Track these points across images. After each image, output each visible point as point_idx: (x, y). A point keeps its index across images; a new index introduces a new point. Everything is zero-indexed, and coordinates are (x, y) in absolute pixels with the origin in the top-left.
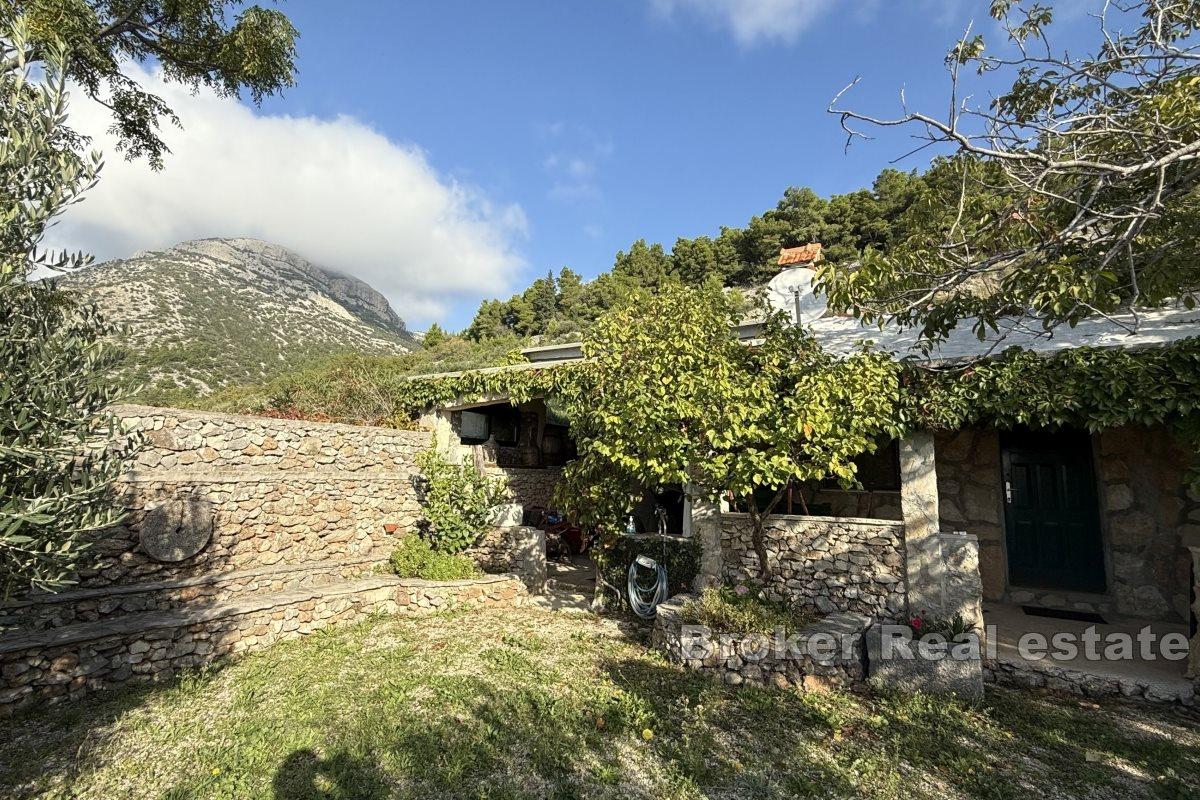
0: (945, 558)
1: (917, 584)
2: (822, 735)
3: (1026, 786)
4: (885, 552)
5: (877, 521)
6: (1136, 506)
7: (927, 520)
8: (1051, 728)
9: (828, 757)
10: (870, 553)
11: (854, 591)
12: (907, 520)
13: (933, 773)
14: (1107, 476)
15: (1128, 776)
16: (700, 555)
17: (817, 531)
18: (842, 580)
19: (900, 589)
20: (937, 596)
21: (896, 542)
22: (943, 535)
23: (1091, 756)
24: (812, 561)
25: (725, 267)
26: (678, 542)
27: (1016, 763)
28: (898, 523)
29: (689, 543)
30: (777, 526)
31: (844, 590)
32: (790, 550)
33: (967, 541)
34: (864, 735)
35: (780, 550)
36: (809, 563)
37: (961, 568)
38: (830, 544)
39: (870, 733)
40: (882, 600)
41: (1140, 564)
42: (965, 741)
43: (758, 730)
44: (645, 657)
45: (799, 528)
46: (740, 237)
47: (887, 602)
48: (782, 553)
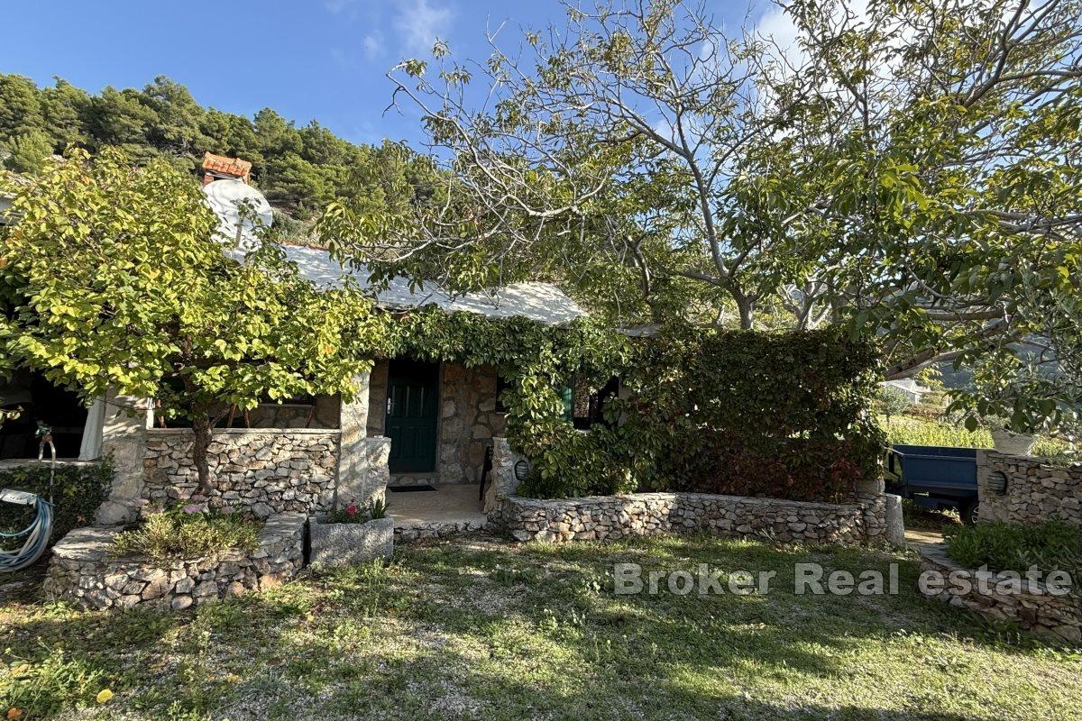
0: (368, 456)
1: (346, 480)
2: (296, 621)
3: (439, 602)
4: (322, 457)
5: (319, 431)
6: (456, 415)
7: (359, 427)
8: (435, 562)
9: (310, 636)
10: (310, 458)
11: (292, 493)
12: (344, 429)
13: (386, 616)
14: (445, 395)
15: (478, 576)
16: (111, 480)
17: (262, 442)
18: (282, 485)
19: (331, 486)
20: (359, 487)
21: (332, 447)
22: (369, 439)
23: (461, 571)
24: (254, 471)
25: (58, 130)
26: (76, 467)
27: (427, 590)
28: (337, 431)
29: (96, 467)
30: (219, 440)
31: (282, 493)
32: (231, 462)
33: (384, 442)
34: (328, 609)
35: (219, 464)
36: (250, 473)
37: (378, 464)
38: (274, 454)
39: (332, 605)
40: (315, 497)
41: (454, 451)
42: (394, 587)
43: (235, 640)
44: (38, 617)
45: (243, 441)
46: (86, 102)
47: (319, 498)
48: (221, 467)
